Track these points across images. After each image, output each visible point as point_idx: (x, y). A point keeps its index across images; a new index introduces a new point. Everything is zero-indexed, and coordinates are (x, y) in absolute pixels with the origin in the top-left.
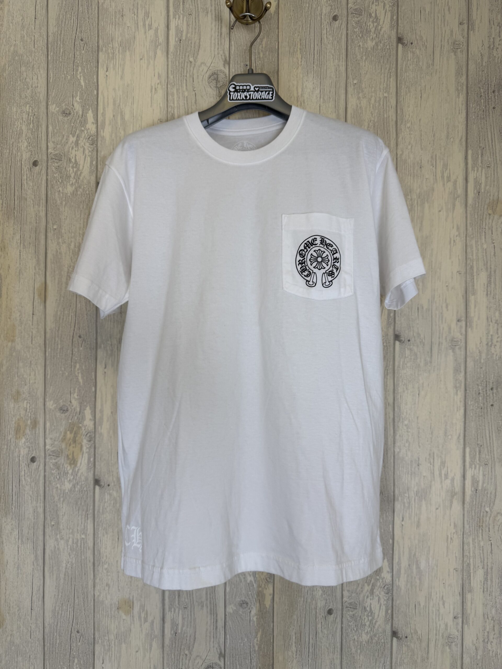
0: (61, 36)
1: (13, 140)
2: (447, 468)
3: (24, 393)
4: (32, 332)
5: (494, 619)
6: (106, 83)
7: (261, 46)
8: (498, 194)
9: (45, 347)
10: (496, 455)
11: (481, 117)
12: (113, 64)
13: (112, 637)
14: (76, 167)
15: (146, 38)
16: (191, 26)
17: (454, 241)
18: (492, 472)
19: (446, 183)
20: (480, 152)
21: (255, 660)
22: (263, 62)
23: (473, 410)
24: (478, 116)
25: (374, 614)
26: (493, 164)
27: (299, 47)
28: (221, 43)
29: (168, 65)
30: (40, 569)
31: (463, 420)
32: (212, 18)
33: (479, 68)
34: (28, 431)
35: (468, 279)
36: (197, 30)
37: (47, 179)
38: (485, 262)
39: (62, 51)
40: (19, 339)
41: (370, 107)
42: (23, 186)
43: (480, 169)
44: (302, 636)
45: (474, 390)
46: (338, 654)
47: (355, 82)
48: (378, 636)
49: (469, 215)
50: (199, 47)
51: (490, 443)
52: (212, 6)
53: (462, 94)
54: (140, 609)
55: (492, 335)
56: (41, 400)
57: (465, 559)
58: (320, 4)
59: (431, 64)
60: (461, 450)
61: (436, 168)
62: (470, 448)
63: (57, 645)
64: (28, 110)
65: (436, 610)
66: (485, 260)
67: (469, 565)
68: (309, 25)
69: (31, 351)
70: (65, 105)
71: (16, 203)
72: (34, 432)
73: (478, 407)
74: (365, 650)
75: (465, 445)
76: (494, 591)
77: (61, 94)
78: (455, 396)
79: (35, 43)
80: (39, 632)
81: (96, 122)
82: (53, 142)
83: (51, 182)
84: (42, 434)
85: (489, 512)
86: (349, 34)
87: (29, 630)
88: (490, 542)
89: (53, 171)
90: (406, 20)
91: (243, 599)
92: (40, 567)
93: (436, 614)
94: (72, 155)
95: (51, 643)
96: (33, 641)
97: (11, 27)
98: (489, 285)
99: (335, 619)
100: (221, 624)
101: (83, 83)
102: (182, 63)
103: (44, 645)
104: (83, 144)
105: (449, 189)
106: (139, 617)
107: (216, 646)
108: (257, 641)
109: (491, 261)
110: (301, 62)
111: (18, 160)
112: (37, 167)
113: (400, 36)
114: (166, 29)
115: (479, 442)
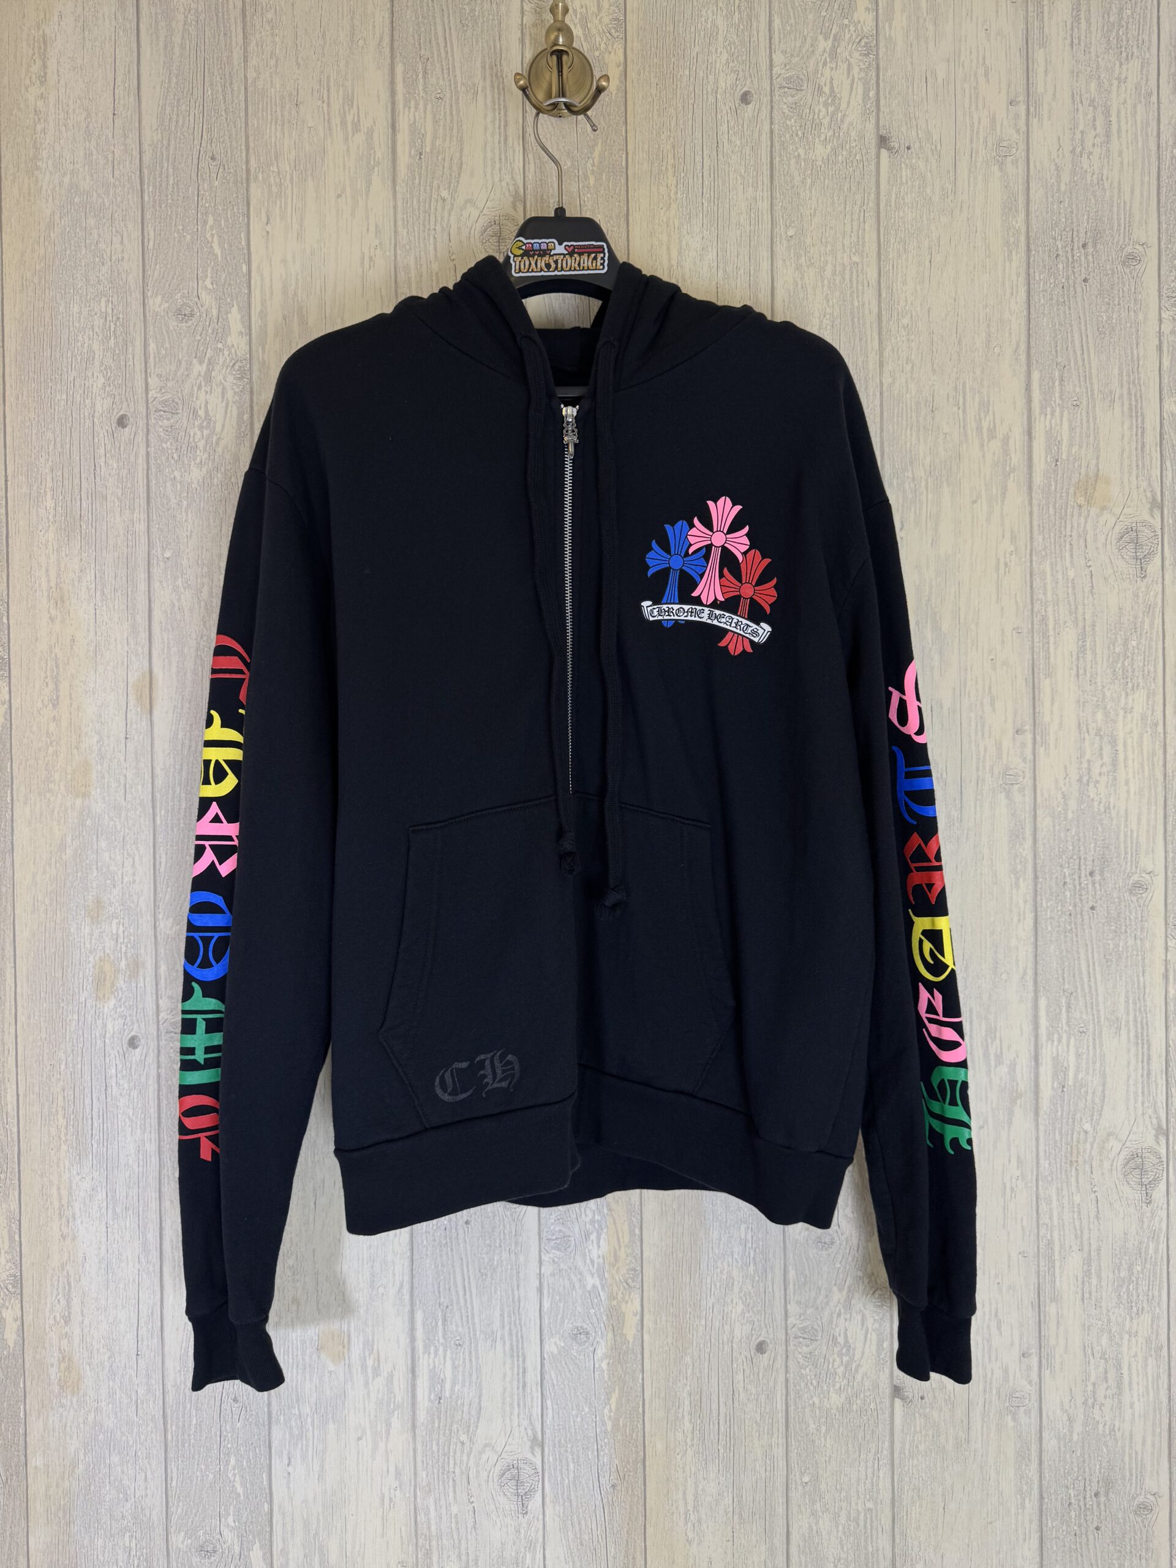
0: (168, 151)
1: (74, 373)
2: (1001, 1041)
3: (111, 904)
4: (125, 776)
5: (1107, 1356)
6: (267, 247)
7: (591, 160)
8: (1098, 463)
9: (154, 807)
10: (1102, 1013)
11: (1058, 300)
12: (281, 207)
13: (307, 1410)
14: (207, 427)
15: (348, 150)
16: (442, 123)
17: (1006, 564)
18: (1094, 1048)
19: (985, 443)
20: (1057, 374)
21: (607, 1451)
22: (595, 196)
23: (1052, 918)
24: (1051, 299)
25: (854, 1350)
26: (1085, 399)
27: (671, 161)
28: (506, 158)
29: (395, 207)
30: (154, 1271)
31: (1032, 940)
32: (486, 105)
33: (1053, 197)
34: (121, 983)
35: (1036, 644)
36: (455, 131)
37: (148, 454)
38: (1073, 607)
39: (171, 182)
40: (98, 790)
41: (823, 286)
42: (98, 469)
43: (1058, 410)
44: (704, 1400)
45: (1054, 876)
46: (780, 1436)
47: (791, 232)
48: (862, 1396)
49: (1035, 509)
50: (461, 168)
51: (1090, 987)
52: (485, 79)
53: (1017, 253)
54: (364, 1348)
55: (1089, 761)
56: (149, 917)
57: (1042, 1231)
58: (713, 70)
59: (950, 191)
60: (1030, 1005)
61: (964, 411)
62: (1048, 998)
63: (193, 1428)
64: (103, 310)
65: (983, 1339)
66: (1072, 602)
67: (1050, 1243)
68: (690, 116)
69: (123, 815)
70: (182, 297)
71: (84, 505)
72: (134, 985)
73: (1063, 913)
74: (836, 1426)
75: (1036, 991)
76: (1104, 1295)
77: (172, 273)
78: (1014, 891)
79: (116, 167)
80: (154, 1402)
81: (247, 331)
82: (159, 376)
83: (156, 460)
84: (150, 989)
85: (1091, 1132)
86: (776, 132)
87: (134, 1398)
88: (1093, 1195)
89: (159, 436)
90: (896, 98)
91: (579, 1324)
92: (154, 1266)
93: (983, 1349)
94: (198, 402)
95: (181, 1424)
96: (141, 1422)
97: (65, 134)
98: (1081, 655)
99: (771, 1362)
100: (533, 1377)
101: (217, 250)
102: (425, 203)
103: (166, 1430)
104: (221, 377)
105: (994, 454)
106: (362, 1367)
107: (525, 1423)
108: (610, 1411)
109: (1084, 604)
110: (676, 193)
111: (86, 414)
112: (127, 429)
113: (883, 132)
114: (390, 130)
115: (1066, 987)
